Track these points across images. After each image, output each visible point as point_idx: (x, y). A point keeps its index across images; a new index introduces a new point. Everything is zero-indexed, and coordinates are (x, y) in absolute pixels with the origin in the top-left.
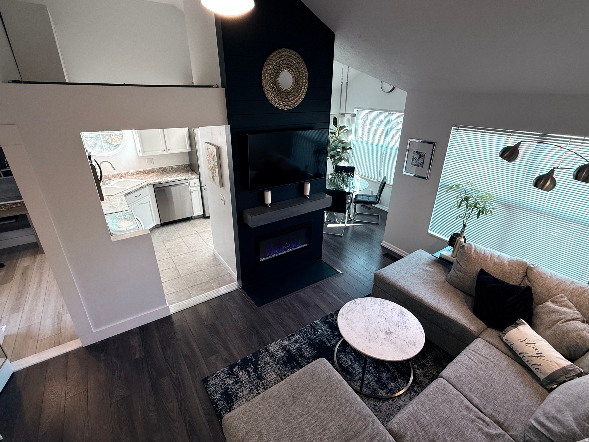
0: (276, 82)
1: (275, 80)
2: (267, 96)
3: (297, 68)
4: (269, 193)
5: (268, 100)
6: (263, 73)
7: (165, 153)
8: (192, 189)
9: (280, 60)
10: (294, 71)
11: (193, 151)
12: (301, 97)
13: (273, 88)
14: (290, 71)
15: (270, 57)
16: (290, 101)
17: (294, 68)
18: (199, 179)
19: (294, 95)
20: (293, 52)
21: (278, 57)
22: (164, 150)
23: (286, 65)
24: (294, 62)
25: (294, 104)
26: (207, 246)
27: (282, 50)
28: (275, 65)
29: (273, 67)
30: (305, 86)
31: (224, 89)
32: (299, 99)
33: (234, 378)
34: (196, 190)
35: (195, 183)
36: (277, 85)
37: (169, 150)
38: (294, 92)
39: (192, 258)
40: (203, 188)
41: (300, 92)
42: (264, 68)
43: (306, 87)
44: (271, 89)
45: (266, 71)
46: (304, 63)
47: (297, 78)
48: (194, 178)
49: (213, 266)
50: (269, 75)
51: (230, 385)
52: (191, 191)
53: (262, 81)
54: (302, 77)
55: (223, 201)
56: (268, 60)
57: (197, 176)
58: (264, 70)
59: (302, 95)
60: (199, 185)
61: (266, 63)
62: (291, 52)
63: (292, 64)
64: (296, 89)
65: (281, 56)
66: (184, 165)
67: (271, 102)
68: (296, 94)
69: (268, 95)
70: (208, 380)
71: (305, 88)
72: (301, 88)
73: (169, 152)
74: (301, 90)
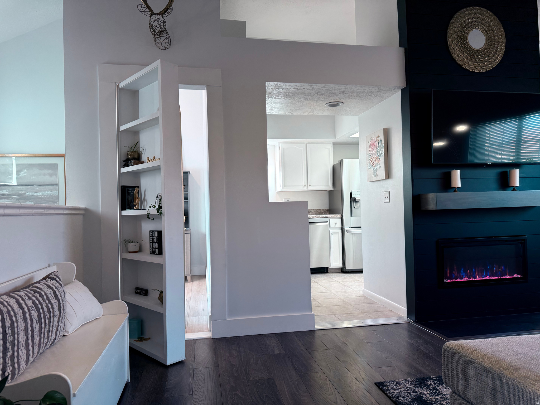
0: (464, 41)
1: (463, 39)
2: (453, 55)
3: (490, 26)
4: (458, 172)
5: (454, 60)
6: (448, 30)
7: (305, 189)
8: (332, 231)
9: (468, 17)
10: (486, 29)
11: (336, 189)
12: (497, 58)
13: (461, 47)
14: (482, 29)
15: (457, 15)
16: (483, 62)
17: (487, 27)
18: (340, 220)
19: (488, 56)
20: (485, 10)
21: (466, 15)
22: (305, 186)
23: (476, 24)
24: (486, 20)
25: (488, 65)
26: (352, 290)
27: (471, 8)
28: (462, 23)
29: (461, 25)
30: (501, 45)
31: (404, 48)
32: (495, 60)
33: (431, 390)
34: (337, 233)
35: (336, 224)
36: (465, 44)
37: (310, 185)
38: (487, 52)
39: (333, 296)
40: (345, 230)
41: (495, 53)
42: (450, 25)
43: (503, 48)
44: (458, 47)
45: (453, 28)
46: (499, 21)
47: (491, 38)
48: (336, 217)
49: (364, 303)
50: (455, 32)
51: (424, 394)
52: (331, 233)
53: (448, 39)
54: (497, 36)
55: (388, 199)
56: (455, 18)
57: (339, 216)
58: (450, 27)
59: (499, 55)
60: (341, 226)
61: (452, 20)
62: (482, 10)
63: (484, 22)
64: (490, 49)
65: (470, 14)
66: (323, 210)
67: (458, 62)
68: (489, 55)
69: (455, 54)
70: (385, 384)
71: (501, 49)
72: (497, 48)
73: (310, 188)
74: (497, 51)
